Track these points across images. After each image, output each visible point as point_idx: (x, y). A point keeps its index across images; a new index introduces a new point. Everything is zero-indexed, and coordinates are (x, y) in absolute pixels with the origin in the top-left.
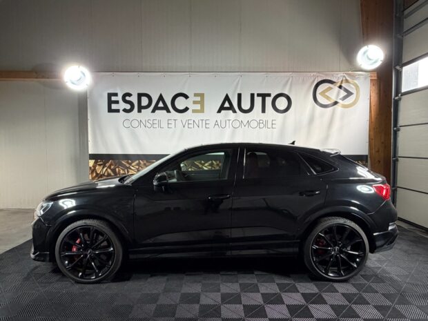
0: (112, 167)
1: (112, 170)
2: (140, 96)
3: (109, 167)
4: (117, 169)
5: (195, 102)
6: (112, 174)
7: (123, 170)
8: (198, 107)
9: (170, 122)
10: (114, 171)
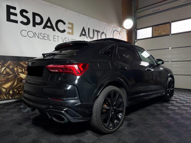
0: (11, 67)
1: (10, 69)
2: (34, 14)
3: (8, 67)
4: (16, 69)
5: (69, 28)
6: (11, 73)
7: (21, 69)
8: (70, 31)
9: (55, 37)
10: (12, 70)
